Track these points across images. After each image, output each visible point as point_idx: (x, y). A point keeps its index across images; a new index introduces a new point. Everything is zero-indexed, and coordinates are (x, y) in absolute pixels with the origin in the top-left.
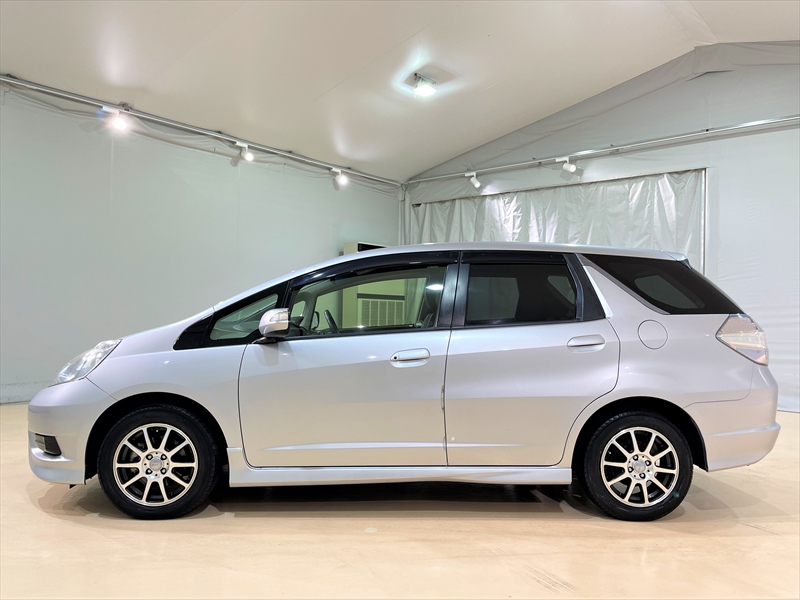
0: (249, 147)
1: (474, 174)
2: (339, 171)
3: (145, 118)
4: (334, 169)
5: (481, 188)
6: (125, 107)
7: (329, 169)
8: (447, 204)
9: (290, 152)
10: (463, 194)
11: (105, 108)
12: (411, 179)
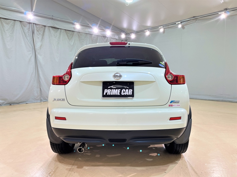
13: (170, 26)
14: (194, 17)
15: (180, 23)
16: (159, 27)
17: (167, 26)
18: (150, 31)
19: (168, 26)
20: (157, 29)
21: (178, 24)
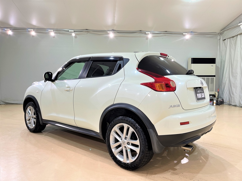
0: (150, 33)
1: (241, 24)
2: (186, 34)
3: (119, 32)
4: (184, 34)
6: (113, 30)
7: (183, 34)
8: (235, 37)
9: (166, 32)
11: (108, 32)
12: (221, 30)
13: (61, 32)
14: (86, 30)
15: (73, 31)
16: (49, 30)
17: (57, 31)
18: (36, 32)
19: (59, 31)
20: (47, 31)
21: (70, 32)
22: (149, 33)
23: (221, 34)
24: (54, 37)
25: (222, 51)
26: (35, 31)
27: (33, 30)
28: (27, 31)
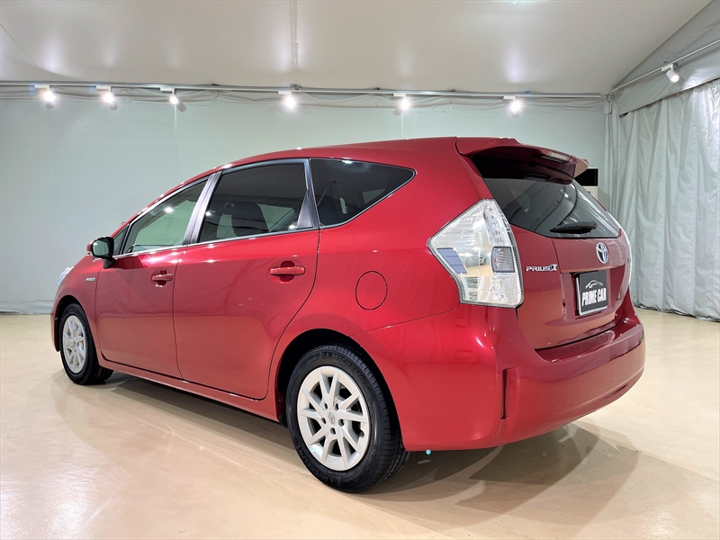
0: (406, 95)
1: (671, 66)
2: (513, 97)
3: (313, 92)
4: (506, 97)
5: (682, 81)
6: (296, 87)
7: (502, 98)
8: (655, 107)
9: (453, 91)
10: (666, 93)
11: (280, 92)
12: (615, 87)
22: (402, 94)
23: (613, 97)
24: (114, 108)
25: (617, 147)
26: (54, 89)
27: (47, 86)
28: (31, 89)
